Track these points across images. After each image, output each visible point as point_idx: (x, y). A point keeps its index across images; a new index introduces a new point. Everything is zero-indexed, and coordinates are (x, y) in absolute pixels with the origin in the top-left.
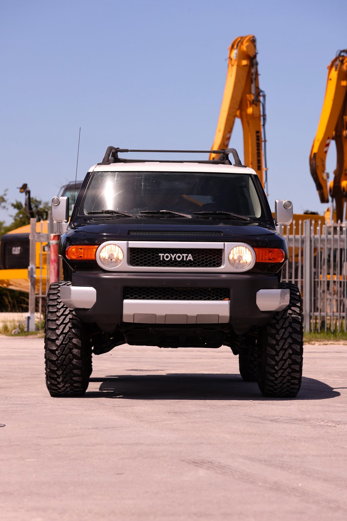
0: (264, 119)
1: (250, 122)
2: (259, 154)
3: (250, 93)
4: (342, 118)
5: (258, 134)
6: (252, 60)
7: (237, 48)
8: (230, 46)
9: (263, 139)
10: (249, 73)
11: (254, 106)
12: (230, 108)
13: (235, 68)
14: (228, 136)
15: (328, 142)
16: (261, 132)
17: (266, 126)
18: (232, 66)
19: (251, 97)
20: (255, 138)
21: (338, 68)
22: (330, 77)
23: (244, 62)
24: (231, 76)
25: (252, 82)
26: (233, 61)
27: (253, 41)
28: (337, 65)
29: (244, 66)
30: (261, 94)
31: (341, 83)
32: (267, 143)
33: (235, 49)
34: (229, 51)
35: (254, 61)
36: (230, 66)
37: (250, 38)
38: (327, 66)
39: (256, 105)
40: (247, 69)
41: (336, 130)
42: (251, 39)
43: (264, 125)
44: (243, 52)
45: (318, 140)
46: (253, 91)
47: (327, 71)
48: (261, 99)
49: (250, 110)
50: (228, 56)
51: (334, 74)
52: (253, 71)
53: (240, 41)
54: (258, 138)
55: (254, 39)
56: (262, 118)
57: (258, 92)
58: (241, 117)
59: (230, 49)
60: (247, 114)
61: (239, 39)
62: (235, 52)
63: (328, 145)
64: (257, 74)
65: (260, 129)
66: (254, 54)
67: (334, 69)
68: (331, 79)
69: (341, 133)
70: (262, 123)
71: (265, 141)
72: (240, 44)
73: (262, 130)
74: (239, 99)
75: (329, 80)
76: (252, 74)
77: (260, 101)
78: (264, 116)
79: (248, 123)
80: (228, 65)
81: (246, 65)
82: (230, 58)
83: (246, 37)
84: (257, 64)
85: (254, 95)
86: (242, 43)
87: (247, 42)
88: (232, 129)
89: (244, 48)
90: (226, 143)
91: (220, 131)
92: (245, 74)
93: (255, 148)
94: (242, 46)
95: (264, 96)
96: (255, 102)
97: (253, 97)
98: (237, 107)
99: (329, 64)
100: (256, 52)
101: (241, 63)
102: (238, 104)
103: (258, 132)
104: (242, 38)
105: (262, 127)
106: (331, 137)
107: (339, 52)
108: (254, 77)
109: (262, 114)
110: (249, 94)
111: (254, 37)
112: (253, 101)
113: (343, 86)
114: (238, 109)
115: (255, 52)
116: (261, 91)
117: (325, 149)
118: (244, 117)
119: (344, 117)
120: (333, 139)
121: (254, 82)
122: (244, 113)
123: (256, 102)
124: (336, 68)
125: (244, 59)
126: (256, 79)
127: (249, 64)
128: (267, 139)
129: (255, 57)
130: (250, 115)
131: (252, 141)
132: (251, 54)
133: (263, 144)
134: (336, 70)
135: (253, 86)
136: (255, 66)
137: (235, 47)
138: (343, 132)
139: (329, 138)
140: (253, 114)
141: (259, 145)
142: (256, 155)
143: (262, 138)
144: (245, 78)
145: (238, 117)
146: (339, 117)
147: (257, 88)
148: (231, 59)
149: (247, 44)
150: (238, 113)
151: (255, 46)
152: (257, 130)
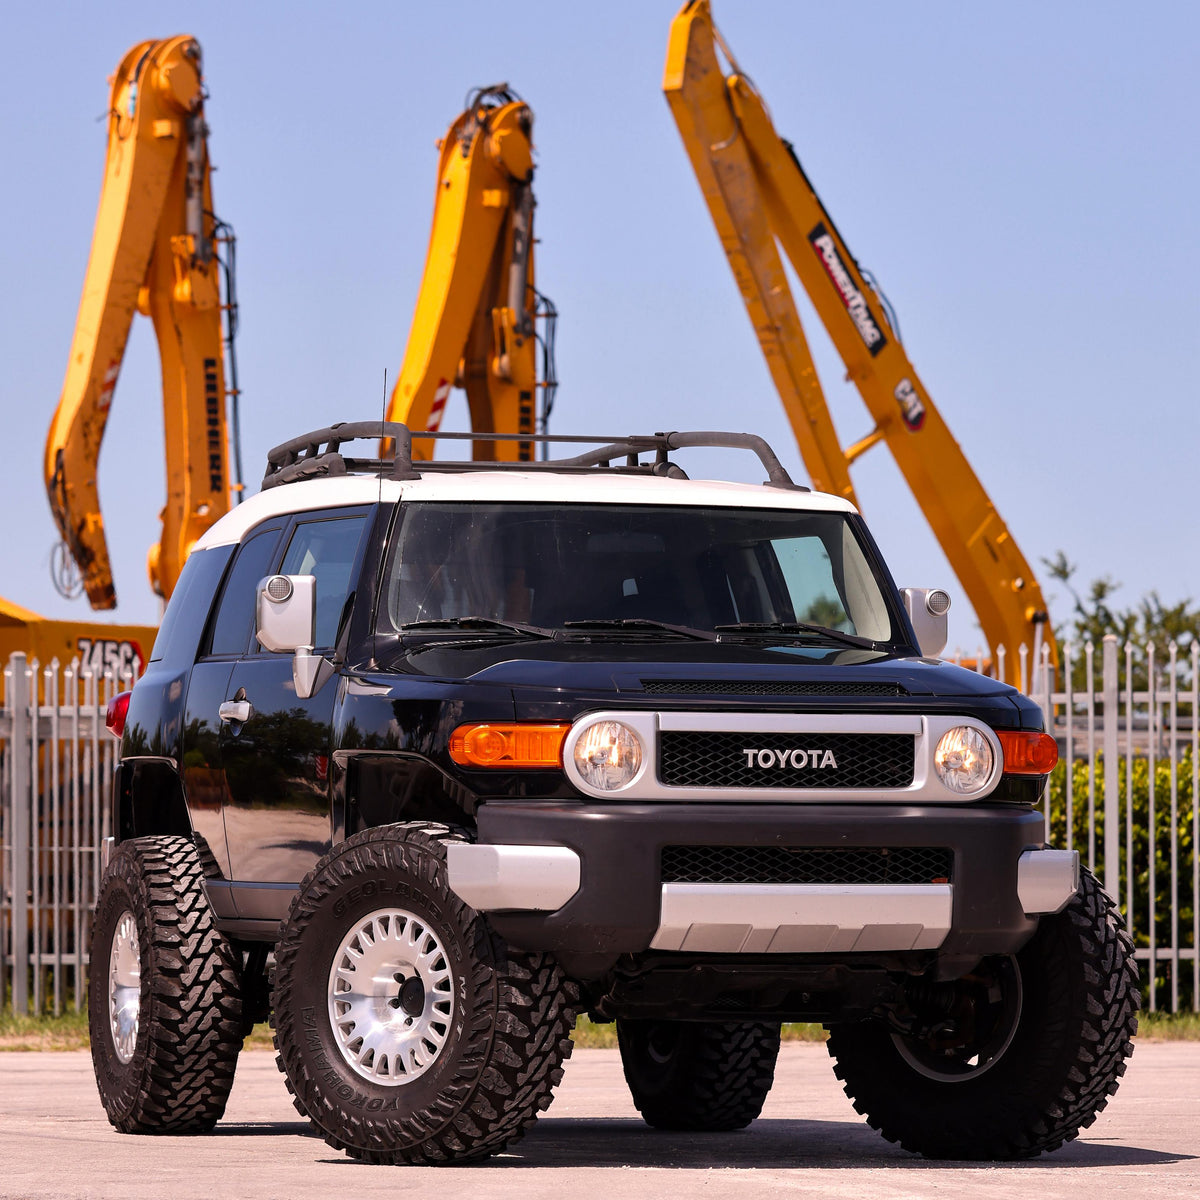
0: (232, 318)
1: (183, 329)
2: (215, 437)
3: (183, 231)
4: (489, 314)
5: (211, 370)
6: (189, 118)
7: (137, 79)
8: (115, 73)
9: (229, 388)
10: (179, 162)
11: (197, 274)
12: (115, 281)
13: (129, 146)
14: (109, 375)
15: (440, 394)
16: (222, 362)
17: (238, 341)
18: (121, 139)
19: (184, 242)
20: (201, 383)
21: (473, 145)
22: (446, 180)
23: (163, 128)
24: (118, 173)
25: (188, 193)
26: (124, 122)
27: (192, 56)
28: (470, 138)
29: (163, 138)
30: (221, 233)
31: (482, 198)
32: (241, 399)
33: (130, 83)
34: (110, 90)
35: (197, 122)
36: (115, 138)
37: (181, 44)
38: (436, 141)
39: (204, 272)
40: (172, 150)
41: (469, 352)
42: (186, 48)
43: (231, 339)
44: (159, 93)
45: (408, 389)
46: (193, 224)
47: (437, 156)
48: (222, 250)
49: (183, 290)
50: (108, 107)
51: (460, 167)
52: (193, 154)
53: (146, 56)
54: (212, 383)
55: (195, 47)
56: (224, 315)
57: (211, 226)
58: (154, 311)
59: (114, 82)
60: (172, 302)
61: (146, 49)
62: (130, 92)
63: (440, 405)
64: (205, 166)
65: (218, 349)
66: (196, 99)
67: (458, 150)
68: (448, 185)
69: (485, 363)
70: (224, 332)
71: (236, 393)
72: (146, 64)
73: (226, 355)
74: (145, 251)
75: (443, 187)
76: (190, 166)
77: (216, 257)
78: (232, 307)
79: (179, 334)
80: (109, 137)
81: (170, 137)
82: (115, 114)
83: (168, 42)
84: (205, 132)
85: (195, 236)
86: (154, 61)
87: (170, 58)
88: (121, 351)
89: (161, 79)
90: (101, 403)
91: (80, 358)
92: (166, 167)
93: (203, 415)
94: (154, 73)
95: (231, 241)
96: (199, 263)
97: (192, 245)
98: (140, 279)
99: (444, 133)
100: (204, 91)
101: (152, 129)
102: (144, 266)
103: (211, 363)
104: (153, 44)
105: (225, 345)
106: (450, 378)
107: (475, 94)
108: (195, 175)
109: (223, 301)
110: (179, 234)
111: (194, 41)
112: (194, 257)
113: (490, 208)
114: (145, 284)
115: (199, 93)
116: (222, 224)
117: (433, 419)
118: (164, 310)
119: (495, 311)
120: (458, 384)
121: (196, 194)
122: (162, 299)
123: (204, 261)
124: (467, 147)
125: (161, 117)
126: (204, 184)
127: (177, 134)
128: (241, 386)
129: (198, 108)
130: (181, 305)
131: (192, 392)
132: (187, 100)
133: (229, 400)
134: (465, 156)
135: (193, 205)
136: (198, 141)
137: (132, 75)
138: (492, 361)
139: (443, 383)
140: (193, 303)
141: (213, 407)
142: (205, 440)
143: (224, 384)
144: (165, 179)
145: (143, 313)
146: (477, 313)
147: (207, 213)
148: (119, 117)
149: (171, 65)
150: (143, 297)
151: (198, 74)
152: (211, 355)
